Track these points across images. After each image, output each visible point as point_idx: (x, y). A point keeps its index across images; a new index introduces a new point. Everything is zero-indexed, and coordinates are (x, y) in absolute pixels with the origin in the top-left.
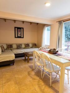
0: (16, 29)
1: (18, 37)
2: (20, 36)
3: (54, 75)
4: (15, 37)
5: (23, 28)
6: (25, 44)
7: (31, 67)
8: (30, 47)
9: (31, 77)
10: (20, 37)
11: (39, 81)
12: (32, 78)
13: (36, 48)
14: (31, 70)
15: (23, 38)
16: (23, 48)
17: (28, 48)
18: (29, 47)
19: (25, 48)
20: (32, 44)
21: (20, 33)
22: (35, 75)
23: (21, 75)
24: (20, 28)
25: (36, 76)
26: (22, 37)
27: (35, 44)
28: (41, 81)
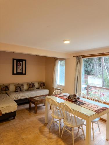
0: (15, 61)
1: (18, 73)
2: (21, 71)
3: (76, 130)
4: (13, 74)
5: (25, 61)
6: (27, 84)
7: (41, 120)
8: (35, 88)
9: (44, 135)
10: (21, 74)
11: (57, 140)
12: (46, 137)
13: (44, 89)
14: (43, 125)
15: (25, 74)
16: (26, 90)
17: (33, 90)
18: (33, 88)
19: (28, 90)
20: (39, 83)
21: (21, 67)
22: (50, 132)
23: (30, 134)
24: (21, 61)
25: (51, 134)
26: (24, 72)
27: (43, 83)
28: (59, 140)
